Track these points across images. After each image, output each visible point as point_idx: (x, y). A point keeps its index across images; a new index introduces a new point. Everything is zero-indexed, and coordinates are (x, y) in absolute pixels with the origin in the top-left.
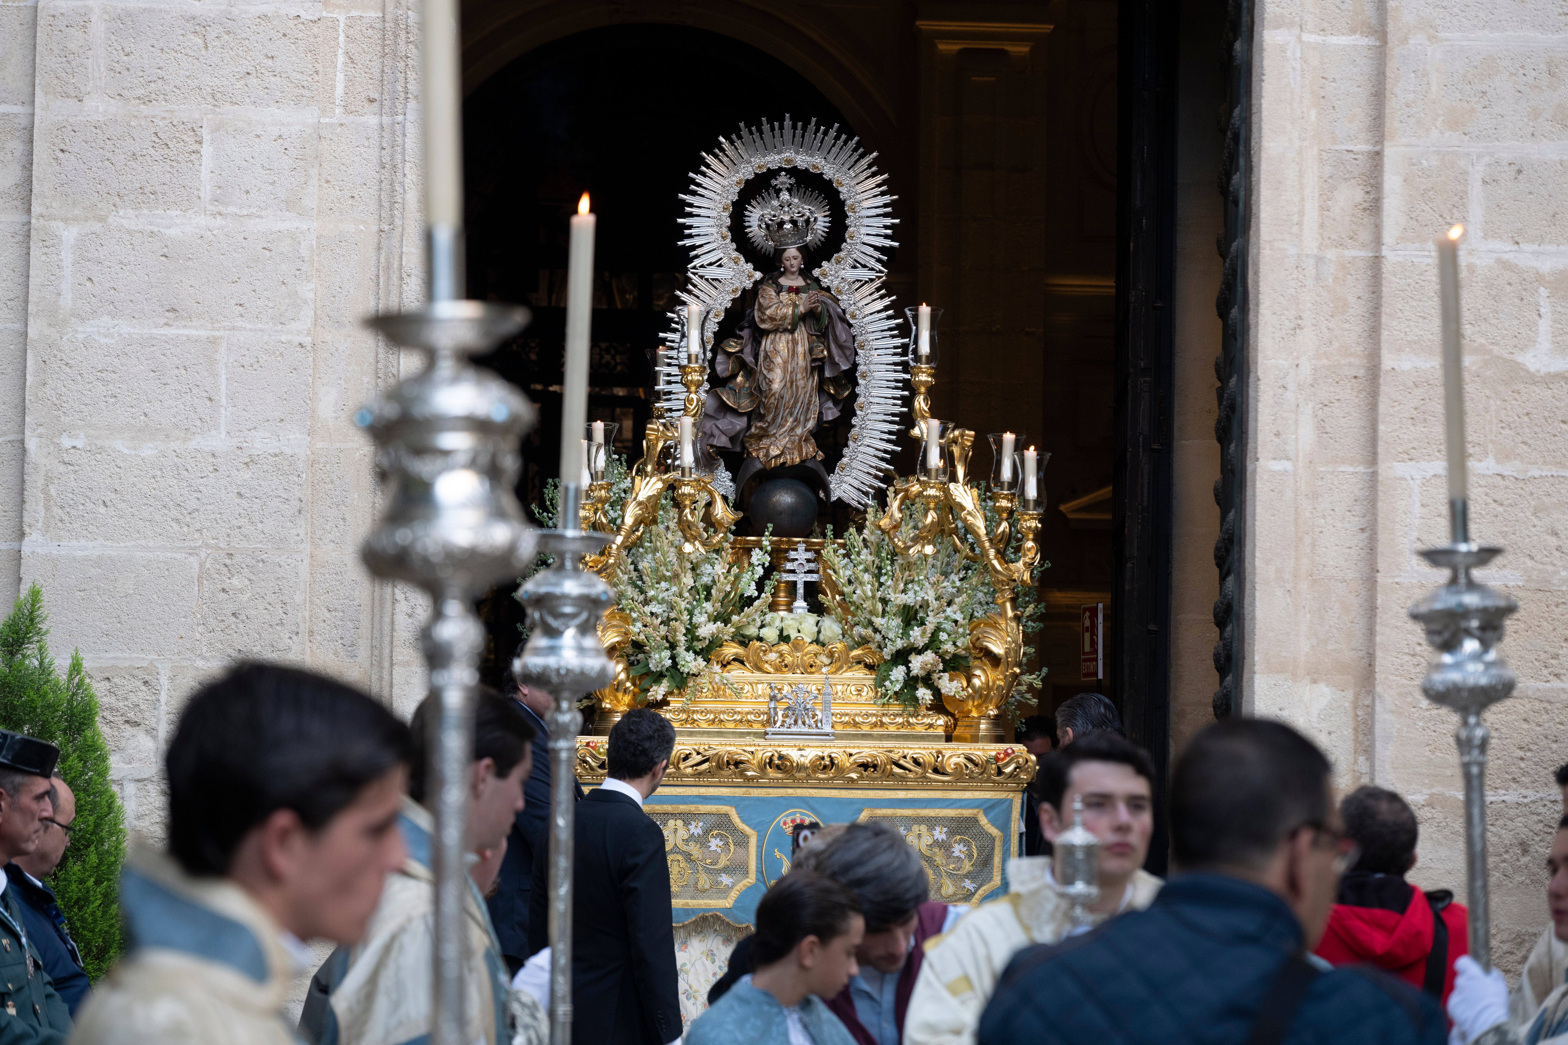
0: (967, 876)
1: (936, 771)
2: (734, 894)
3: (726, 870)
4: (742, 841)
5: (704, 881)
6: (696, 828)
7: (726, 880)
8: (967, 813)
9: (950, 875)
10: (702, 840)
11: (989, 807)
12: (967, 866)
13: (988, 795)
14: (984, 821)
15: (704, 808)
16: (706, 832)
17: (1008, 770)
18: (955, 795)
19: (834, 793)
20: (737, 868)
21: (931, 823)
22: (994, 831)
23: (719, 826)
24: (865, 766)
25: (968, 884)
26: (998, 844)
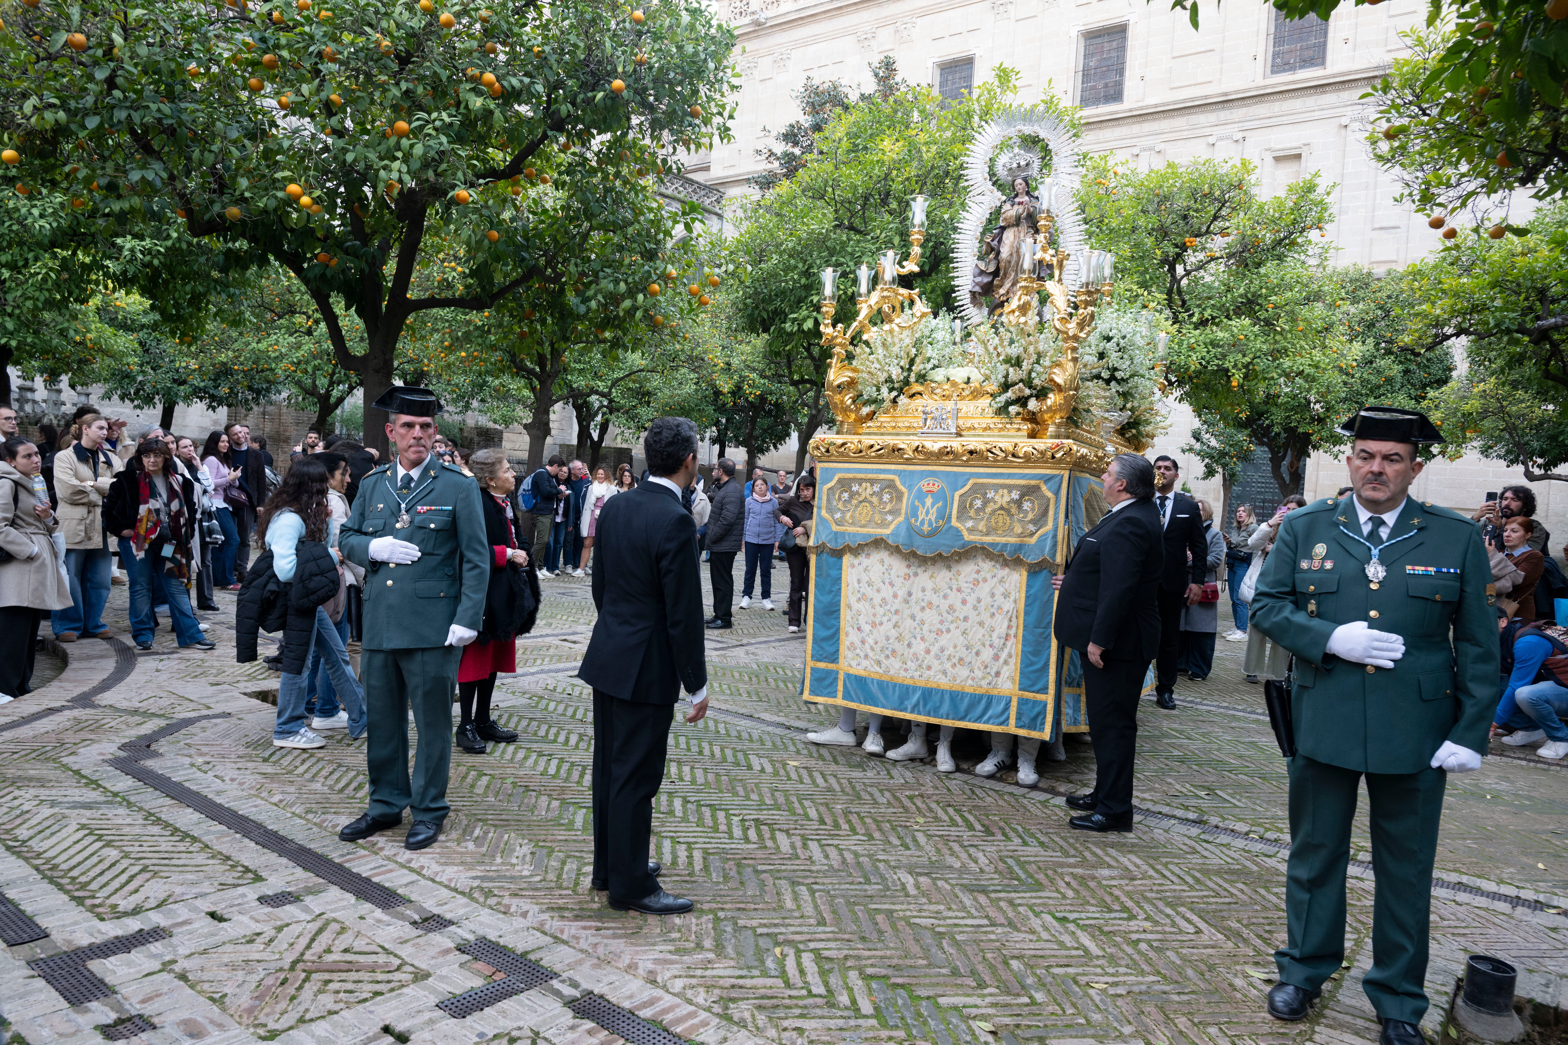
0: (1030, 522)
1: (1014, 455)
2: (892, 527)
3: (890, 512)
4: (899, 497)
5: (877, 518)
6: (876, 488)
7: (889, 518)
8: (1033, 482)
9: (1020, 521)
10: (879, 494)
11: (1048, 479)
12: (1030, 516)
13: (1048, 472)
14: (1044, 488)
15: (882, 476)
16: (882, 490)
17: (1058, 455)
18: (1027, 471)
19: (955, 469)
20: (894, 512)
21: (1010, 488)
22: (1049, 494)
23: (889, 487)
24: (971, 452)
25: (1032, 528)
26: (1052, 502)
